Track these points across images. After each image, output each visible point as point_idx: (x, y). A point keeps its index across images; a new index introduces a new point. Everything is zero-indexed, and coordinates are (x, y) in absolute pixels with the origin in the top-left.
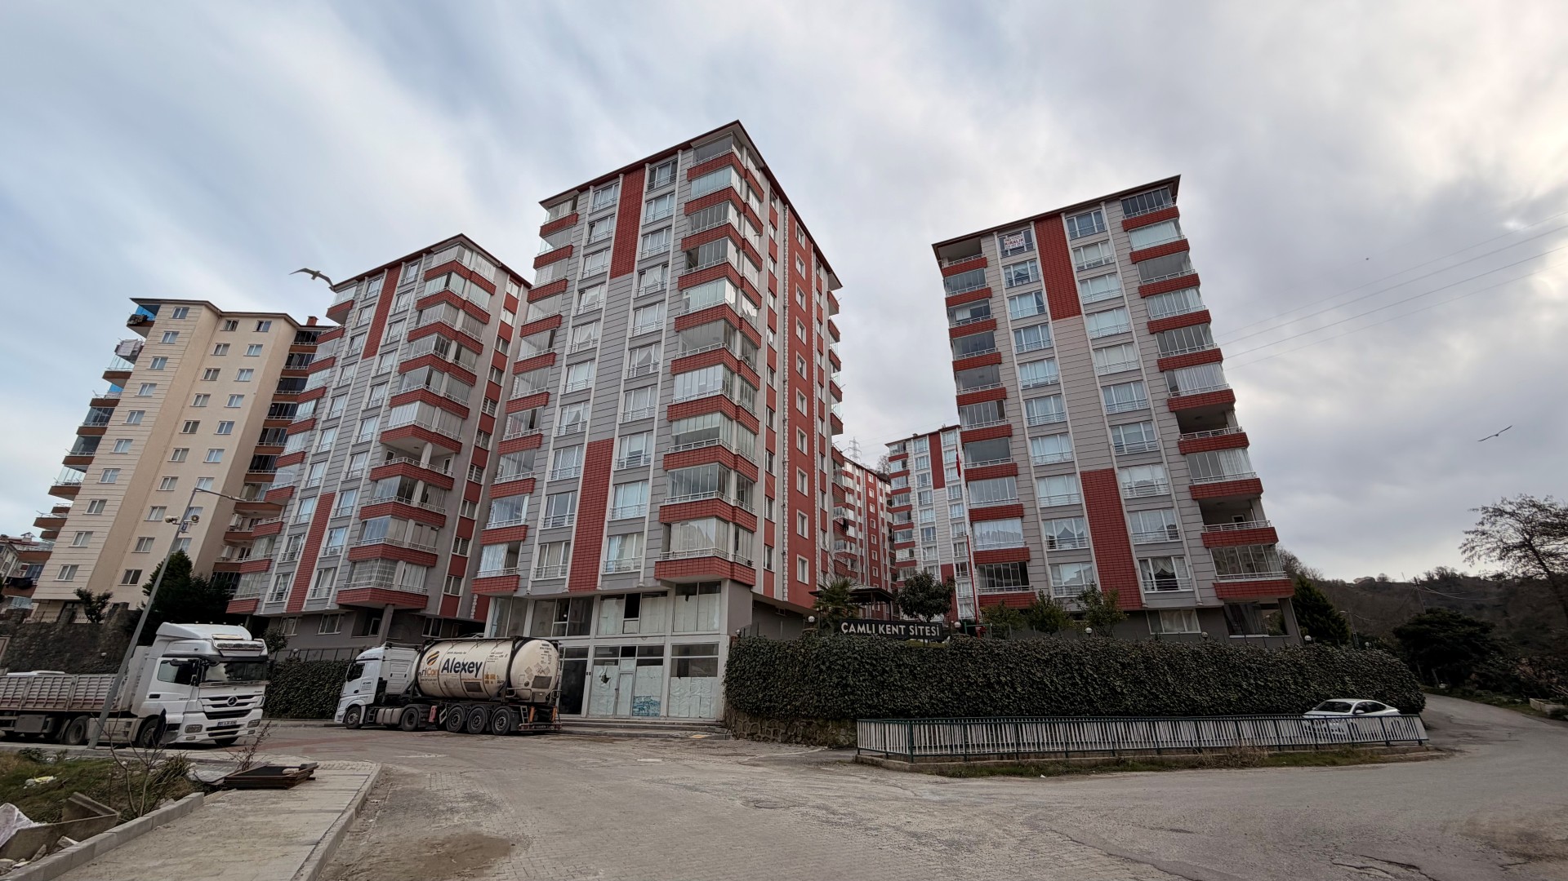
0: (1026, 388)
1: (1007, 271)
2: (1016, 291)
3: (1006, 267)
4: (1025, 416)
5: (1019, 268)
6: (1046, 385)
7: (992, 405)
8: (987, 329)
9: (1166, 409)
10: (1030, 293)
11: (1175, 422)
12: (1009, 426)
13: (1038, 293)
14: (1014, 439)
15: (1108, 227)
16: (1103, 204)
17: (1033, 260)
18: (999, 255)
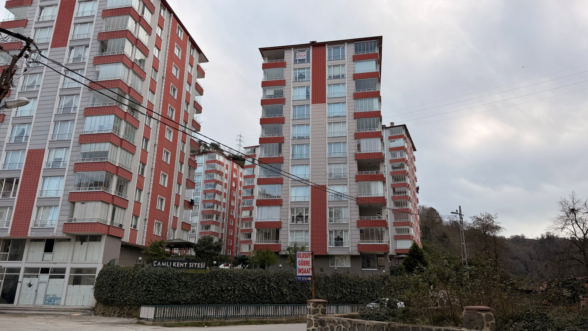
0: (294, 138)
1: (295, 72)
2: (298, 84)
3: (295, 69)
4: (291, 153)
5: (301, 71)
6: (303, 138)
7: (276, 145)
8: (280, 103)
9: (354, 158)
10: (304, 86)
11: (356, 165)
12: (282, 158)
13: (308, 87)
14: (284, 165)
15: (346, 58)
16: (346, 43)
17: (309, 68)
18: (293, 62)
